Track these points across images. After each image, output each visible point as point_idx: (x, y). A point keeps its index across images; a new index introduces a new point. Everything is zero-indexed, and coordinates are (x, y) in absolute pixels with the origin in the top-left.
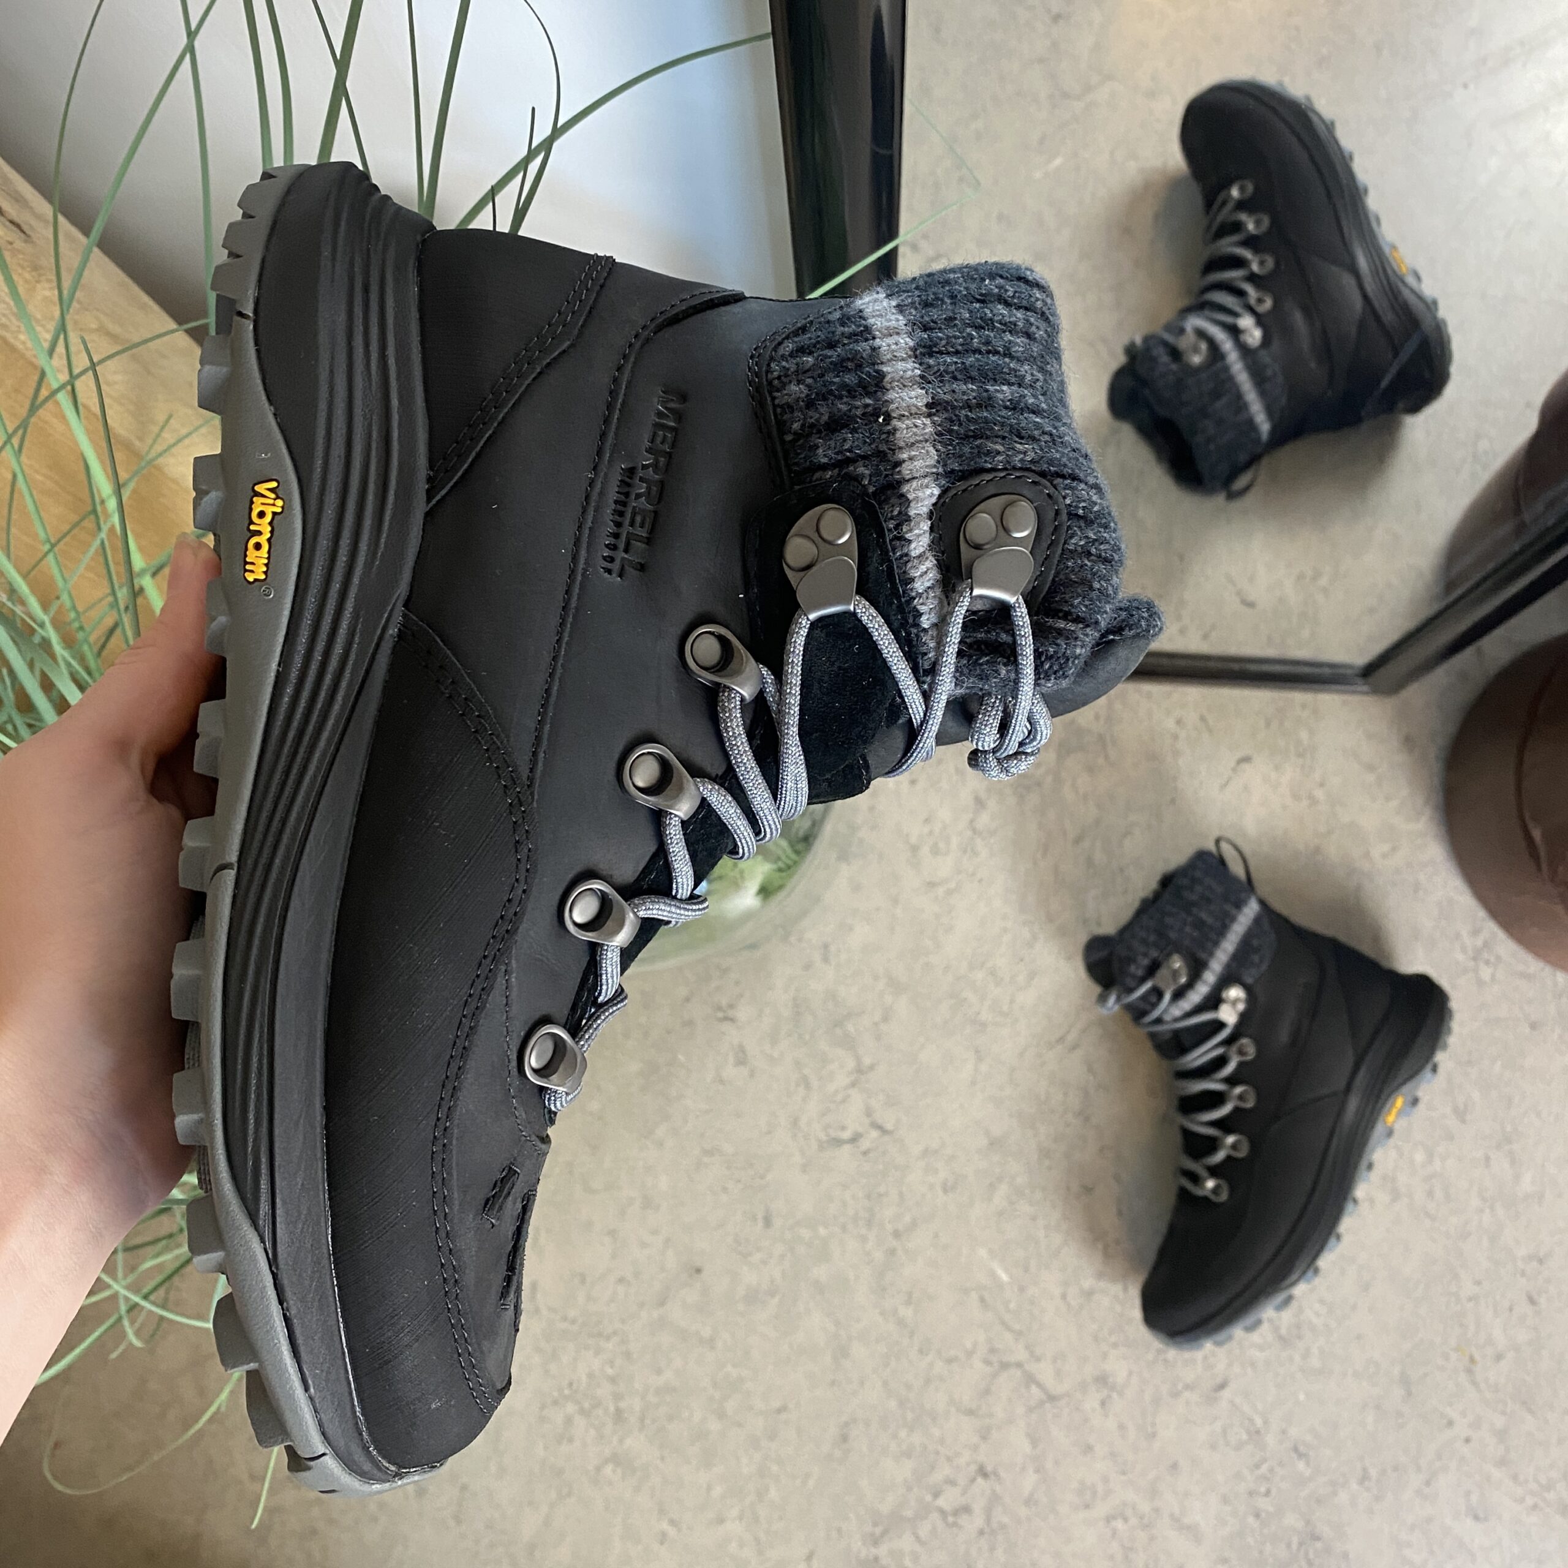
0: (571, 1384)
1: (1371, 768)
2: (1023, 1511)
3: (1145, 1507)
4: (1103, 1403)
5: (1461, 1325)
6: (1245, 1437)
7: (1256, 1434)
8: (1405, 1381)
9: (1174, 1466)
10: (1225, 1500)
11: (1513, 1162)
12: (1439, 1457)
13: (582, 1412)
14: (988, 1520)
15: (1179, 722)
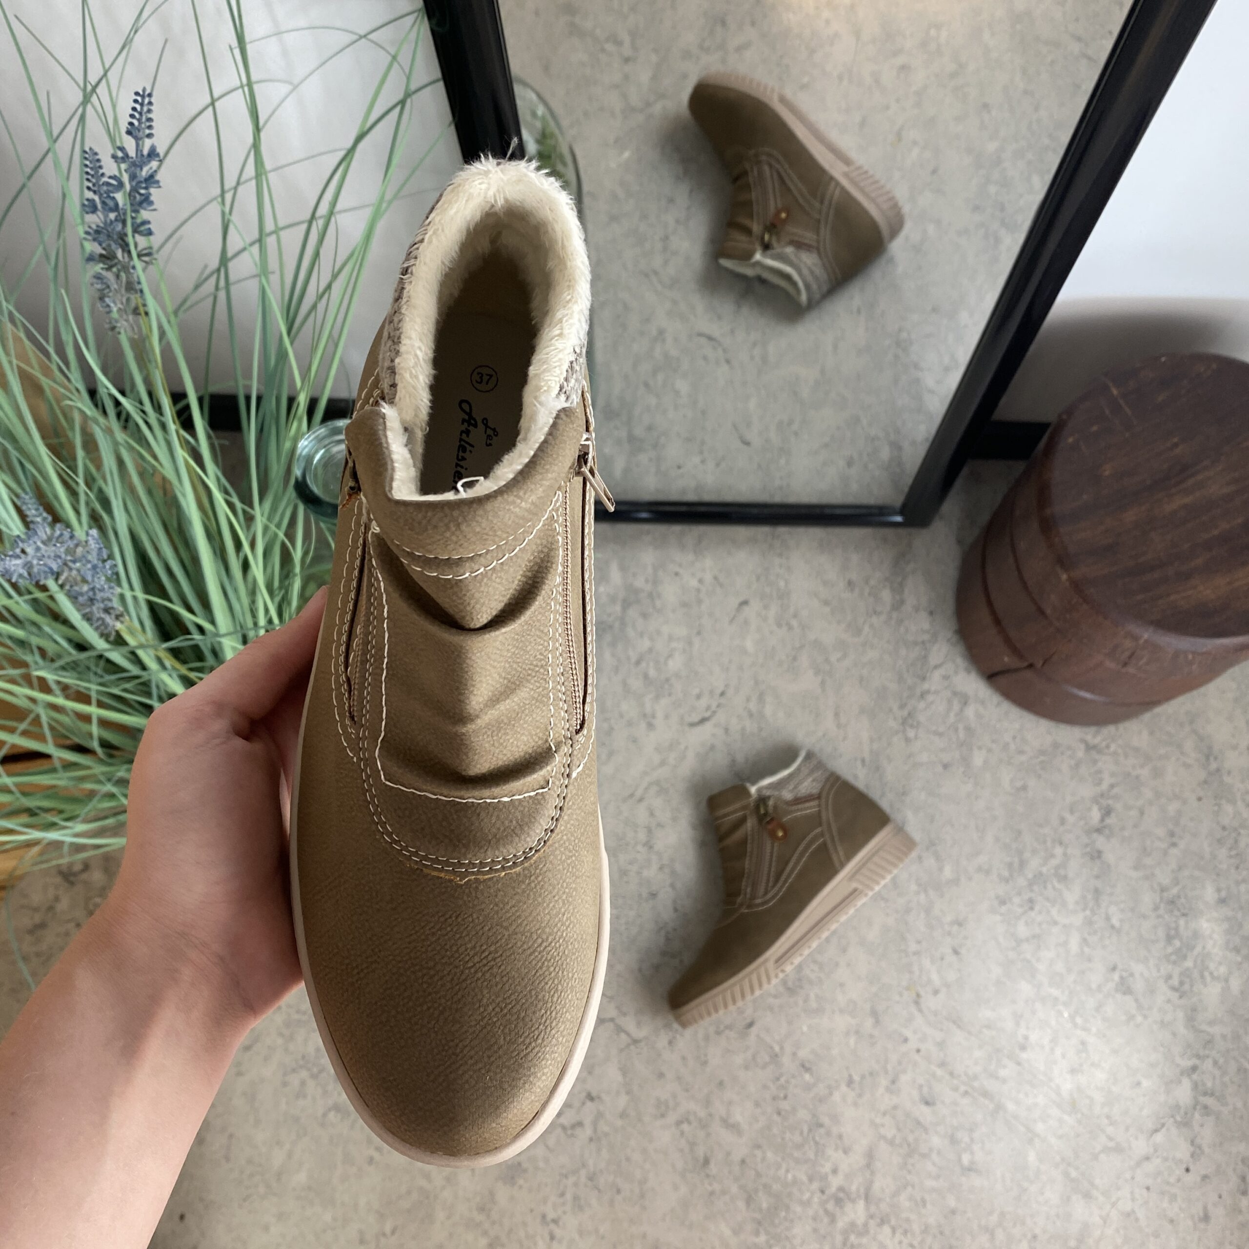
0: (303, 1057)
1: (826, 603)
2: (619, 1123)
3: (702, 1114)
4: (670, 1043)
5: (911, 972)
6: (767, 1059)
7: (775, 1057)
8: (874, 1013)
9: (721, 1084)
10: (757, 1104)
11: (938, 858)
12: (900, 1063)
13: (314, 1077)
14: (595, 1130)
15: (701, 581)
